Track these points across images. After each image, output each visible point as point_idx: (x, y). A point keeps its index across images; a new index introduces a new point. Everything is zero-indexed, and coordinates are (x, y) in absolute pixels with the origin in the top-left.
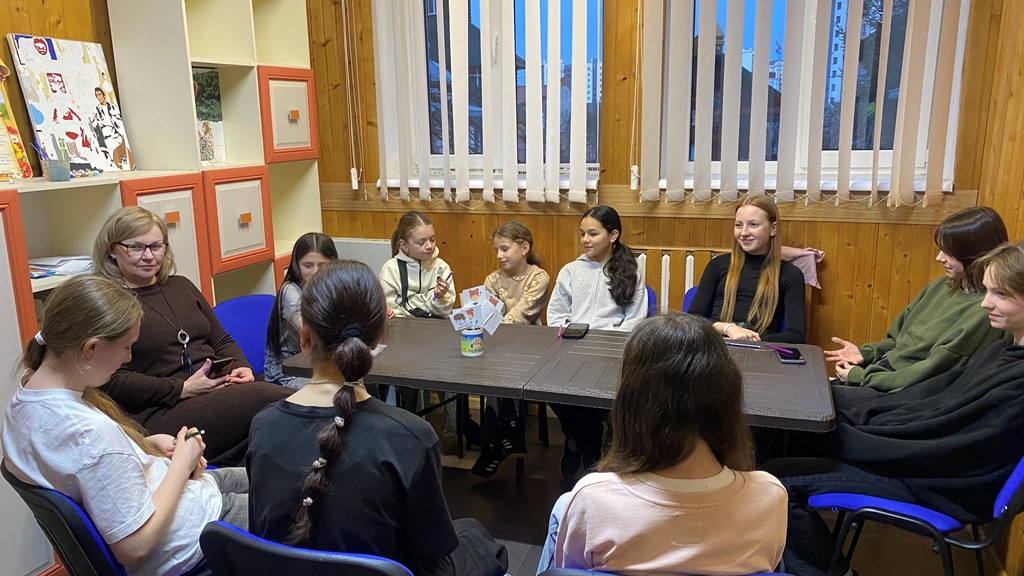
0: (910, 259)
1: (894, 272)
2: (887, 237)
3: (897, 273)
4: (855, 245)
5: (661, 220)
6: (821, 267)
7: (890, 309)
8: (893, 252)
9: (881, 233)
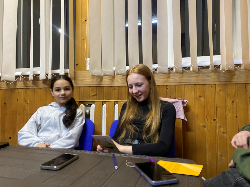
0: (236, 103)
1: (227, 112)
2: (221, 92)
3: (229, 112)
4: (204, 97)
5: (104, 88)
6: (186, 109)
7: (228, 133)
8: (226, 100)
9: (218, 89)
